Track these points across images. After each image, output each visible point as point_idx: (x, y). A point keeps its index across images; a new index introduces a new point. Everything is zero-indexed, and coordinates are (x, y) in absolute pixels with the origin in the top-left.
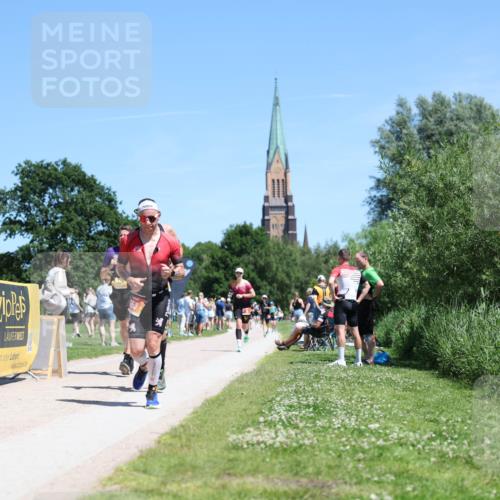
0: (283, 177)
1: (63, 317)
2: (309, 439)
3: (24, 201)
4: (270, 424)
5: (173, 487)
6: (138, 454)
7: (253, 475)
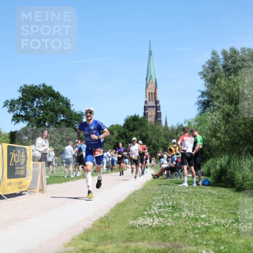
0: (154, 91)
2: (170, 223)
3: (24, 105)
4: (150, 216)
5: (101, 248)
6: (83, 231)
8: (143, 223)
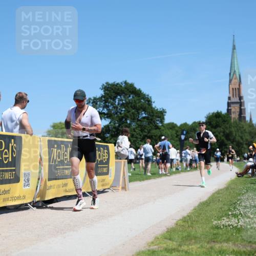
0: (238, 87)
3: (106, 102)
4: (235, 216)
5: (185, 248)
6: (166, 230)
7: (227, 242)
8: (227, 224)
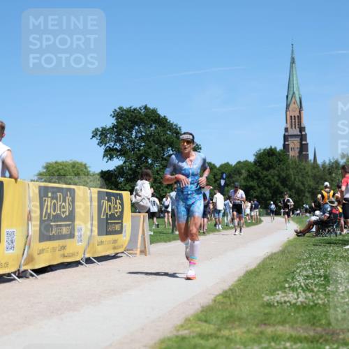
0: (298, 114)
1: (147, 214)
2: (322, 300)
3: (119, 135)
4: (293, 289)
5: (226, 333)
6: (200, 309)
7: (282, 325)
8: (283, 300)
